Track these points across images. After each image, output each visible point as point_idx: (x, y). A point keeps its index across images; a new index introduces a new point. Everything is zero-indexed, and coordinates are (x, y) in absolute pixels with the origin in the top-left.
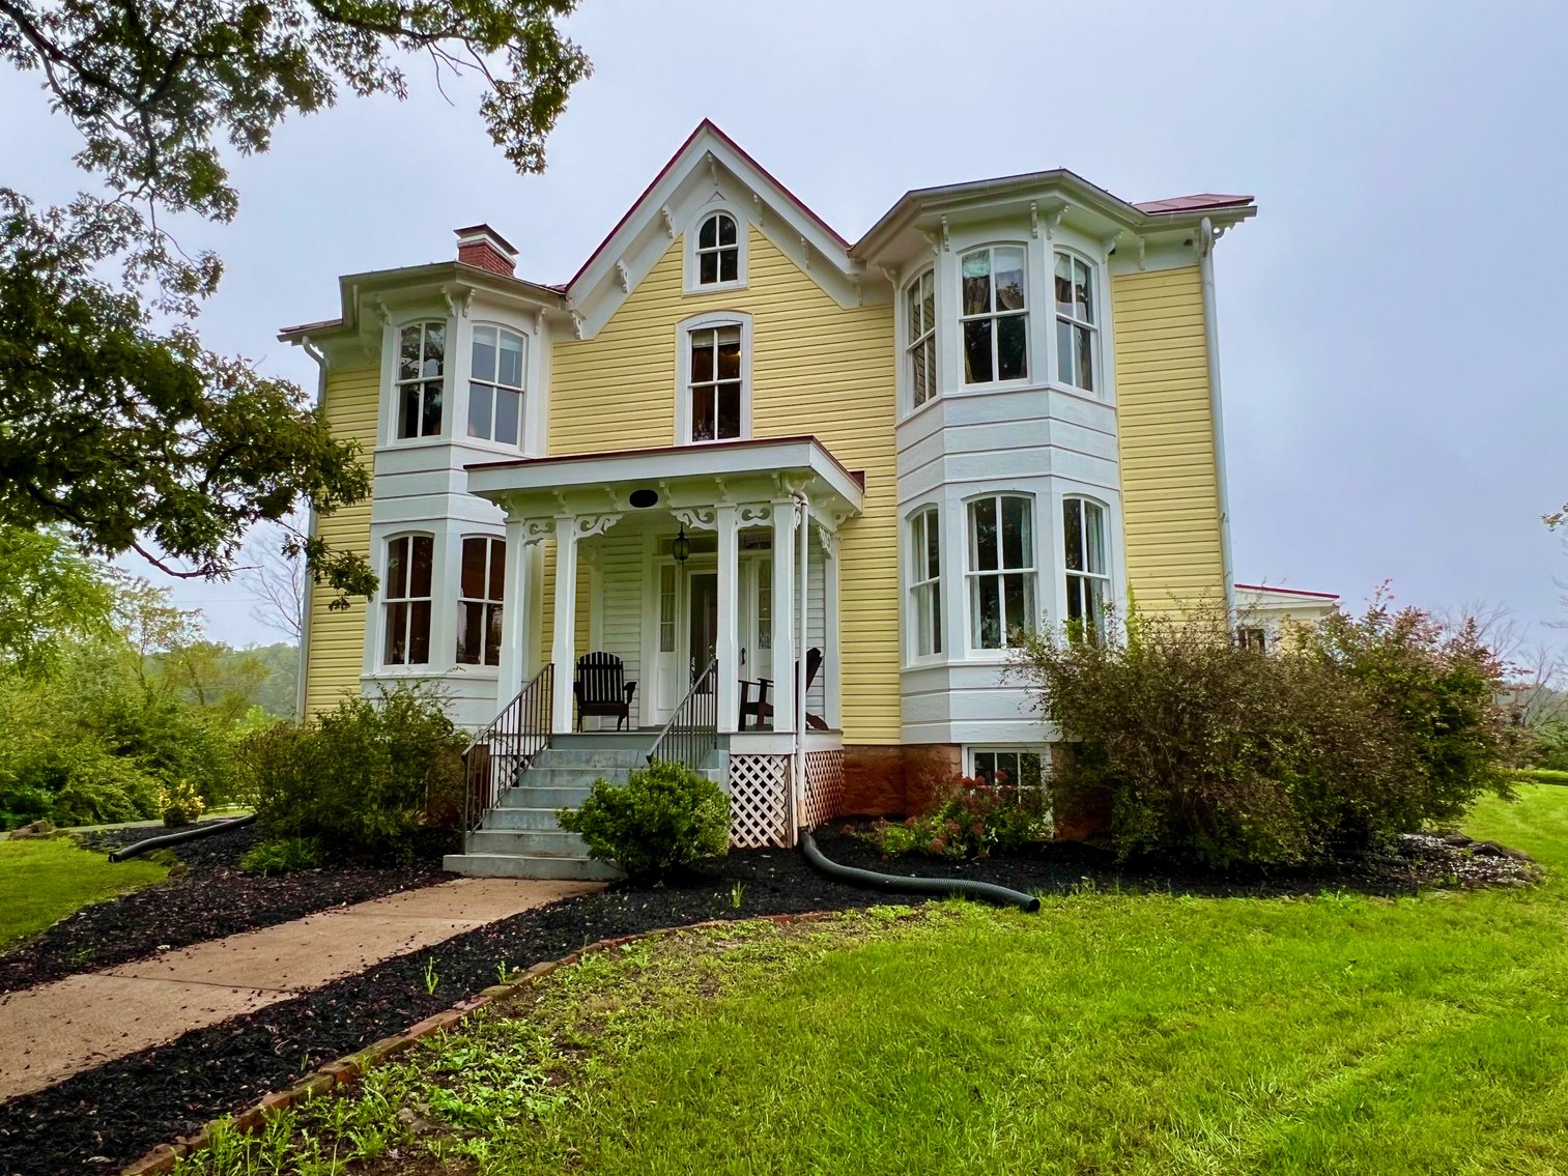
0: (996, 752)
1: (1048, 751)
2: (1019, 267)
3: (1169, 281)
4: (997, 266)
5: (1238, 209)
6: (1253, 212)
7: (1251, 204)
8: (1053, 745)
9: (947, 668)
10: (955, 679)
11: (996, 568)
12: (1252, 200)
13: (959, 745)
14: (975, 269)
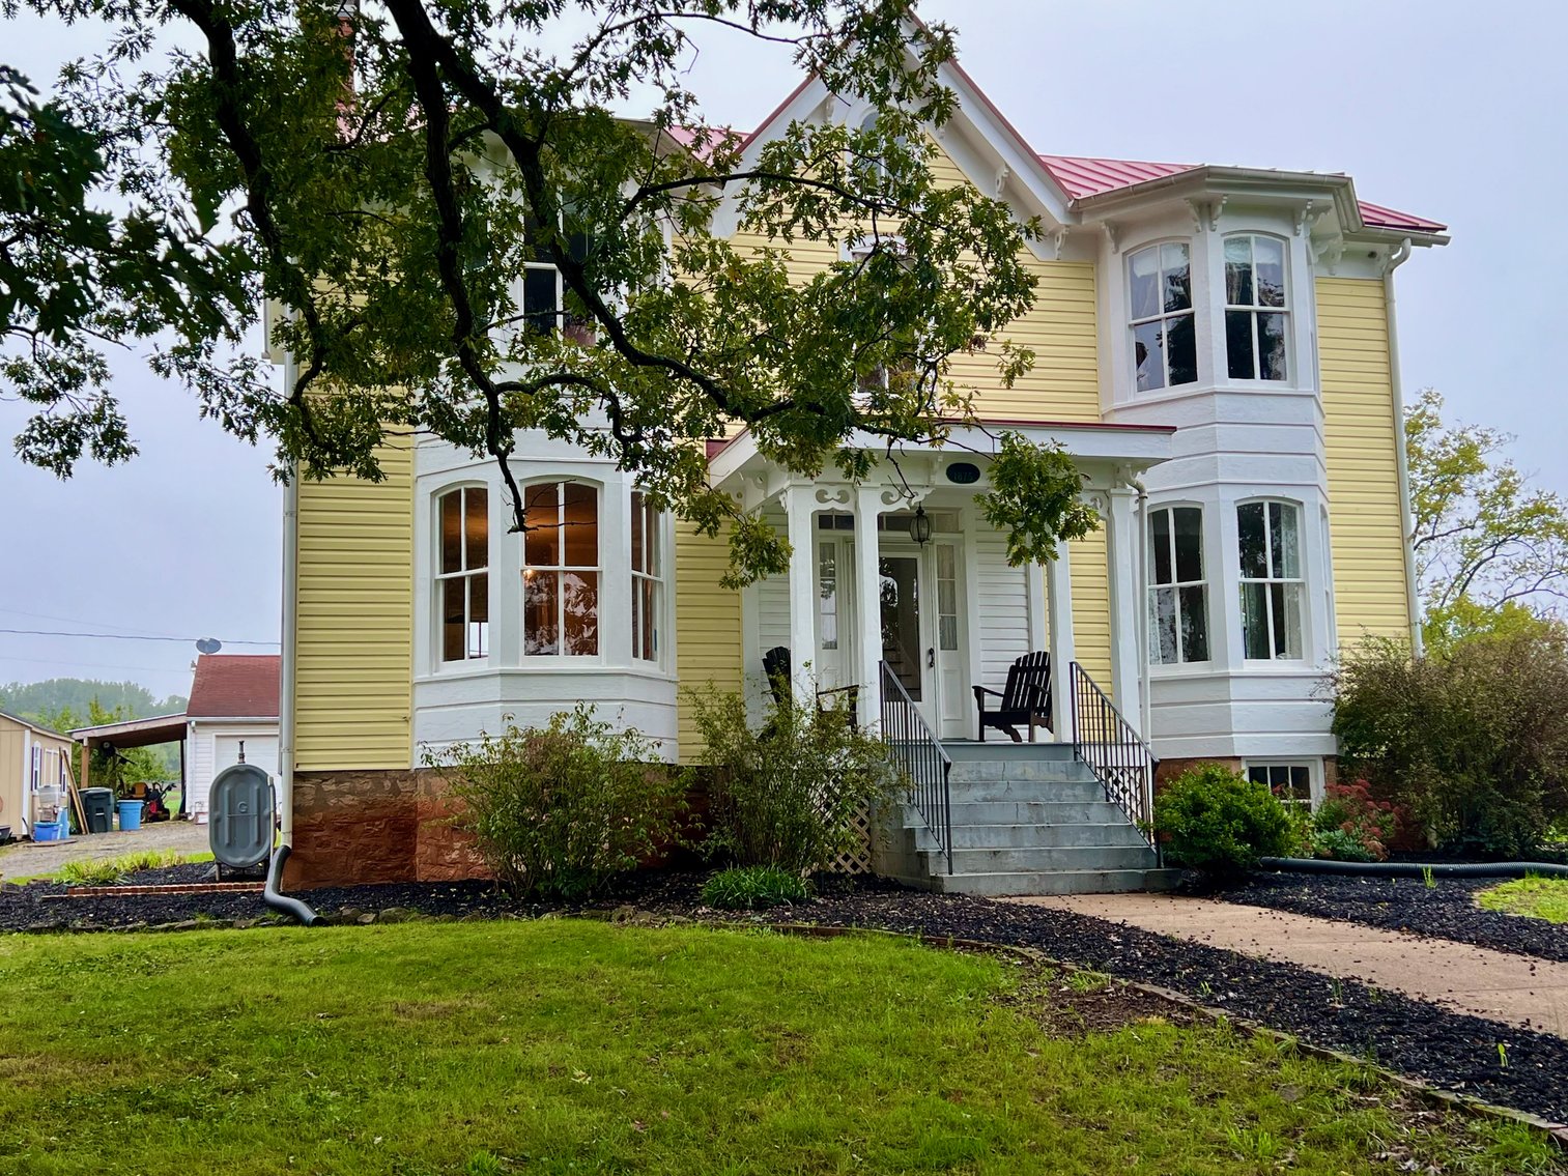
0: (1268, 765)
1: (1320, 764)
2: (1275, 261)
3: (1356, 291)
4: (1258, 257)
5: (1427, 234)
6: (1444, 241)
7: (1440, 233)
8: (1326, 758)
9: (1226, 678)
10: (1235, 689)
11: (1266, 576)
12: (1444, 229)
13: (1239, 758)
14: (1237, 256)
